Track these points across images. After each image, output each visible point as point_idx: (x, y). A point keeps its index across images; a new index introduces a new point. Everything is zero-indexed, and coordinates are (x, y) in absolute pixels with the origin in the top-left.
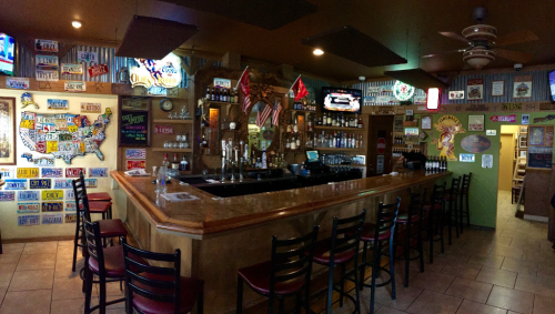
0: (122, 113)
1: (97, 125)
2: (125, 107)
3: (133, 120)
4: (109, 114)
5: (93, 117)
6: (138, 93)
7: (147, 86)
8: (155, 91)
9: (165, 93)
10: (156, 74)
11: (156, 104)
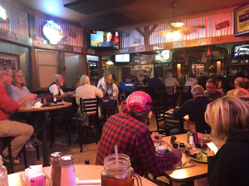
0: (155, 68)
1: (149, 72)
2: (155, 66)
3: (158, 70)
4: (152, 69)
5: (147, 70)
6: (159, 62)
7: (160, 60)
8: (163, 61)
9: (166, 61)
10: (162, 56)
11: (164, 64)
